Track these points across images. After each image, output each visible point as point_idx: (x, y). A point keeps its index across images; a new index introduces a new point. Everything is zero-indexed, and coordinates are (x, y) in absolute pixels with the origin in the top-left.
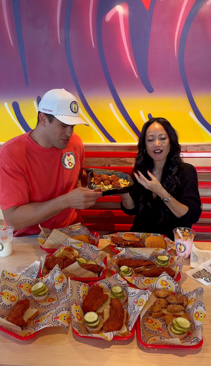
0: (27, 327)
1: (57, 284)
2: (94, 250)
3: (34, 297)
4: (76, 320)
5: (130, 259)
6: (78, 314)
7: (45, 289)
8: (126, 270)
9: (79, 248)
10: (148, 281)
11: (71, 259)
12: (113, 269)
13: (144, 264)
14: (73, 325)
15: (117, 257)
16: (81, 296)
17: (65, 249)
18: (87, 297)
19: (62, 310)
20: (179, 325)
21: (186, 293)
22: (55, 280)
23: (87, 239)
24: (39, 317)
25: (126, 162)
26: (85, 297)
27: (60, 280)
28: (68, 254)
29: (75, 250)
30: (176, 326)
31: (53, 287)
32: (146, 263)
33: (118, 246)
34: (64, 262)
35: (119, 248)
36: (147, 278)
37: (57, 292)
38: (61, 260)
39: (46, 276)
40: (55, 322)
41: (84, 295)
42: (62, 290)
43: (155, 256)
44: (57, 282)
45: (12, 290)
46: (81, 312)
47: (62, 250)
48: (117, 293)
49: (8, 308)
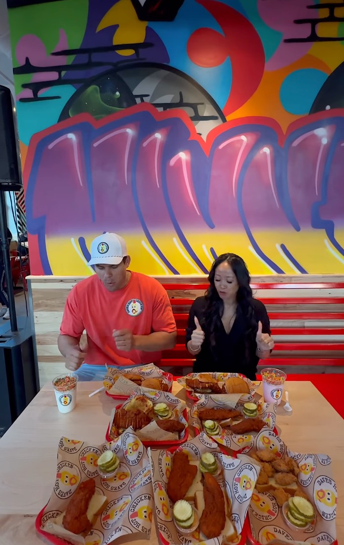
0: (92, 530)
1: (131, 453)
2: (170, 399)
3: (101, 474)
4: (162, 516)
5: (213, 409)
6: (163, 505)
7: (116, 462)
8: (212, 426)
9: (153, 396)
10: (241, 440)
11: (144, 413)
12: (196, 425)
13: (230, 416)
14: (159, 527)
15: (197, 407)
16: (164, 472)
17: (137, 399)
18: (171, 473)
19: (141, 500)
20: (299, 511)
21: (294, 455)
22: (128, 447)
23: (159, 384)
24: (108, 508)
25: (189, 294)
26: (168, 473)
27: (135, 448)
28: (140, 405)
29: (149, 401)
30: (295, 511)
31: (125, 456)
32: (232, 415)
33: (196, 392)
34: (136, 418)
35: (197, 395)
36: (240, 436)
37: (131, 464)
38: (133, 415)
39: (115, 440)
40: (133, 524)
41: (167, 470)
42: (136, 461)
43: (241, 404)
44: (131, 450)
45: (72, 467)
46: (167, 501)
47: (133, 400)
48: (210, 465)
49: (66, 497)
